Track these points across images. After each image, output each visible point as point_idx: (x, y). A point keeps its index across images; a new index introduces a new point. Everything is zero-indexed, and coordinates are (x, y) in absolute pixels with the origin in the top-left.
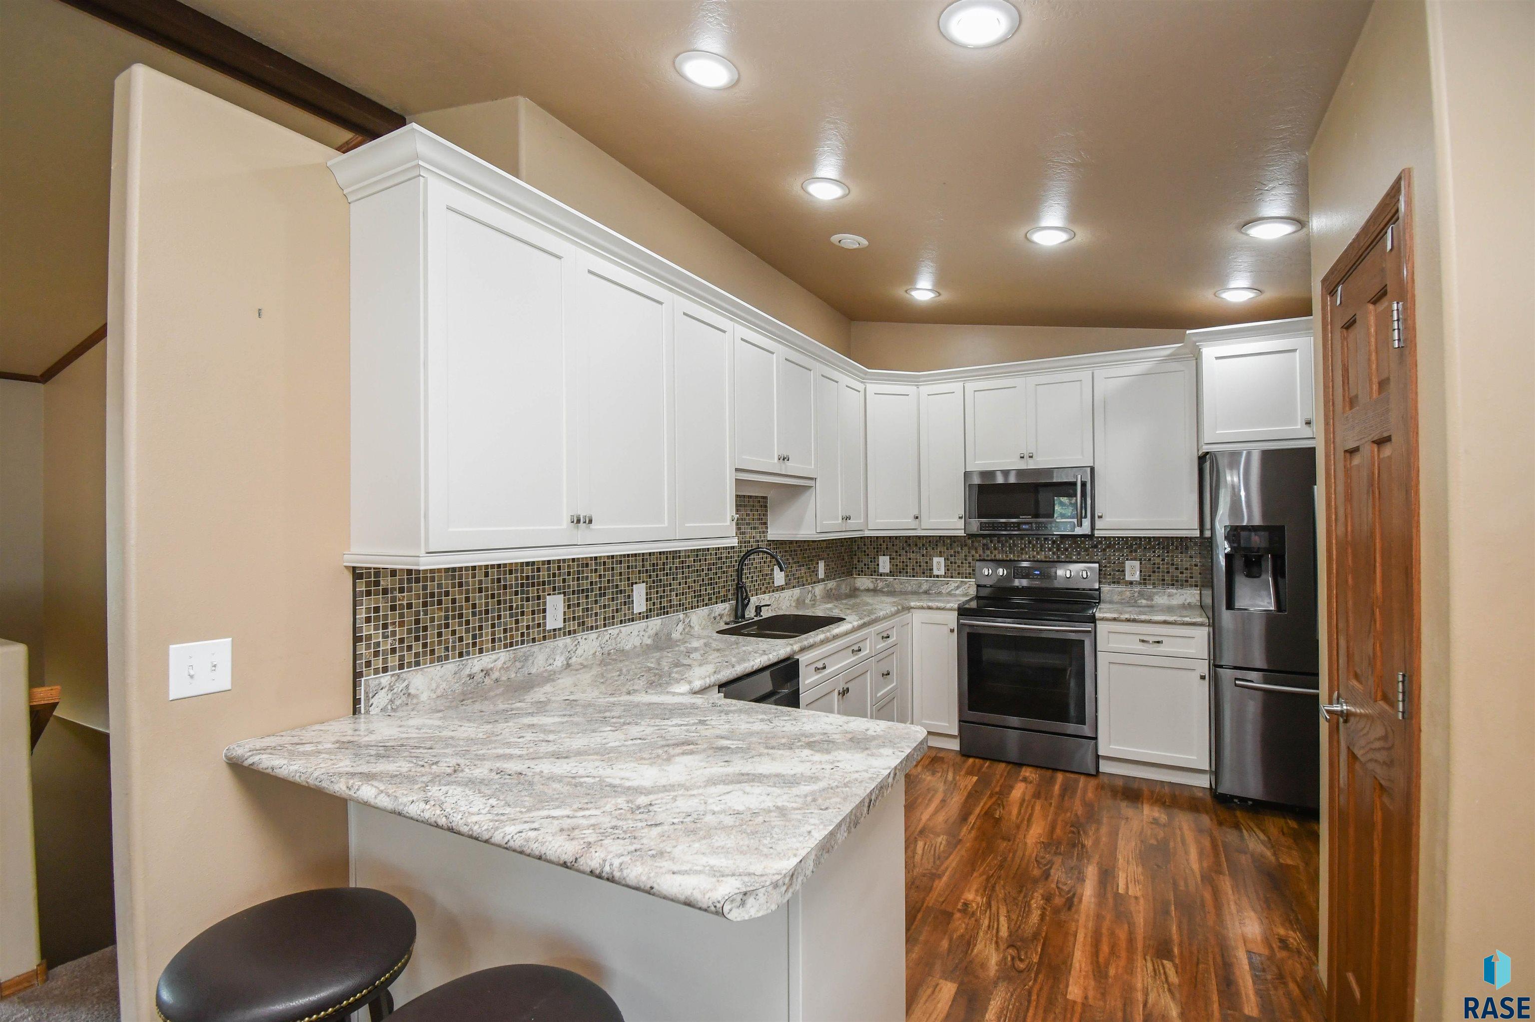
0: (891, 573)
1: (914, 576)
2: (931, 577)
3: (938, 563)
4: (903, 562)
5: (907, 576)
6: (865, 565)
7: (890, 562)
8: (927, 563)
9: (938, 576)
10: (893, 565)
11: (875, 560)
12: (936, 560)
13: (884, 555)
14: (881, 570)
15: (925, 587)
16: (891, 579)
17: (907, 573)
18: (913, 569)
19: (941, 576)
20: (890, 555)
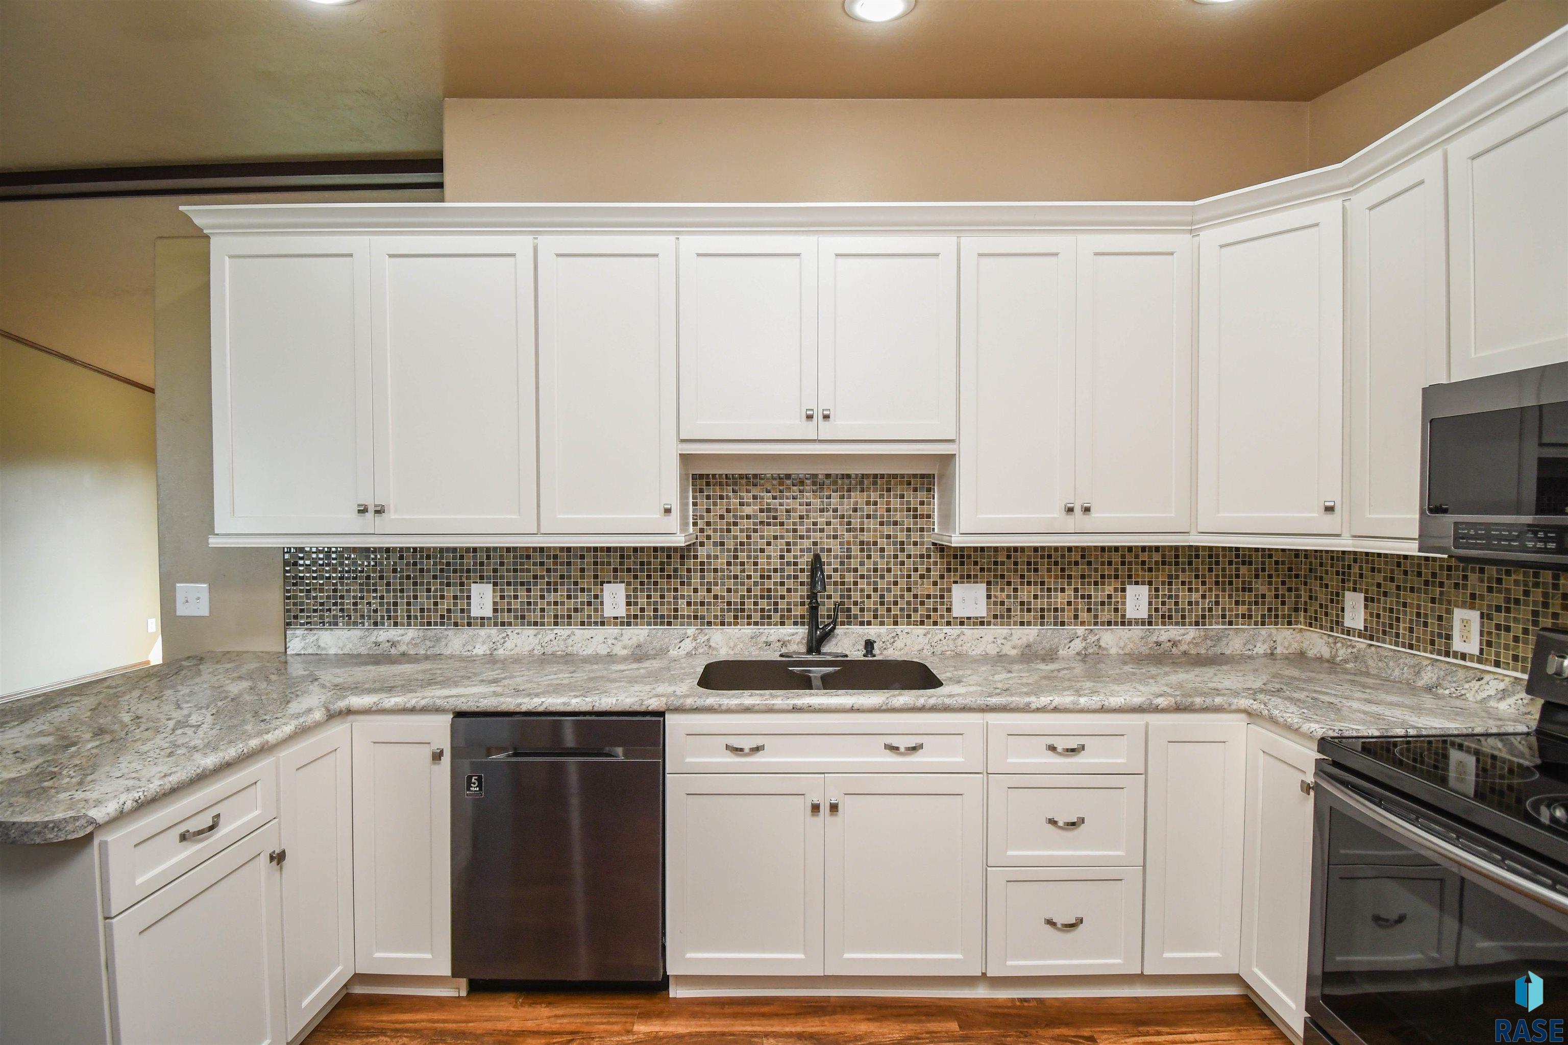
0: (1368, 634)
1: (1411, 647)
2: (1447, 654)
3: (1465, 623)
4: (1391, 610)
5: (1397, 644)
6: (1321, 606)
7: (1366, 607)
8: (1440, 618)
9: (1463, 656)
10: (1371, 615)
11: (1337, 599)
12: (1459, 614)
13: (1355, 590)
14: (1348, 623)
15: (1428, 676)
16: (1362, 643)
17: (1397, 635)
18: (1411, 630)
19: (1472, 658)
20: (1367, 592)
